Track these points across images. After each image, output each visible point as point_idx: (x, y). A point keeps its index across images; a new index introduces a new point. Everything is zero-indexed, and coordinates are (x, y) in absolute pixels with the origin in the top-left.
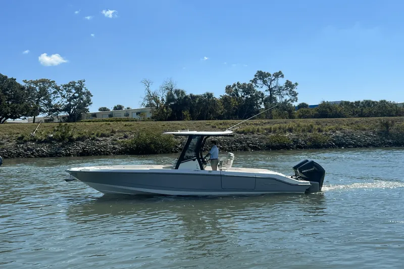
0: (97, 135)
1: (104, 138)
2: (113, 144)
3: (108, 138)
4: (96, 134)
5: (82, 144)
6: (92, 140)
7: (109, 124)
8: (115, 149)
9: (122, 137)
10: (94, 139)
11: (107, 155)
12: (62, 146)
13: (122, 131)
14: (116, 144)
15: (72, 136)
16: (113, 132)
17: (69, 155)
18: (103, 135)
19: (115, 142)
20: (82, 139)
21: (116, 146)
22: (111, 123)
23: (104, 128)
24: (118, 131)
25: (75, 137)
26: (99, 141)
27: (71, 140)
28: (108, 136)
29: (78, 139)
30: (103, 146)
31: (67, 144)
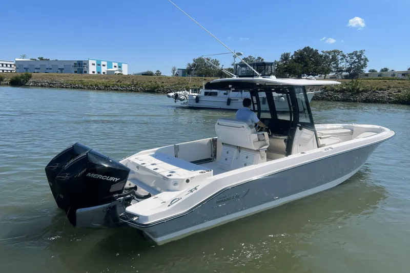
0: (377, 89)
1: (382, 91)
2: (389, 96)
3: (385, 92)
4: (375, 88)
5: (365, 95)
6: (373, 92)
7: (386, 82)
8: (390, 99)
9: (396, 91)
10: (374, 91)
11: (384, 103)
12: (352, 95)
13: (396, 87)
14: (391, 96)
15: (359, 89)
16: (389, 87)
17: (356, 101)
18: (381, 89)
19: (391, 95)
20: (366, 91)
21: (391, 98)
22: (387, 81)
23: (382, 84)
24: (393, 87)
25: (361, 89)
26: (378, 93)
27: (358, 92)
28: (386, 90)
29: (363, 91)
30: (381, 97)
31: (355, 94)
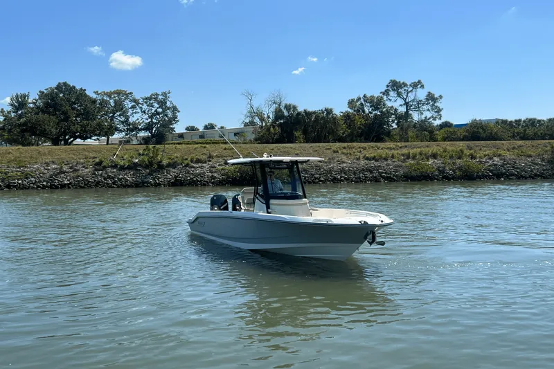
0: (192, 161)
1: (200, 164)
2: (211, 172)
3: (205, 165)
4: (189, 159)
5: (173, 172)
6: (186, 166)
7: (205, 147)
8: (213, 177)
9: (222, 163)
10: (187, 165)
11: (205, 185)
12: (150, 174)
13: (221, 156)
14: (215, 172)
15: (161, 162)
16: (211, 157)
17: (159, 185)
18: (198, 161)
19: (214, 170)
20: (173, 165)
21: (216, 175)
22: (207, 146)
23: (199, 152)
24: (217, 156)
25: (165, 162)
26: (193, 167)
27: (161, 167)
28: (205, 162)
29: (169, 165)
30: (200, 174)
31: (155, 171)
